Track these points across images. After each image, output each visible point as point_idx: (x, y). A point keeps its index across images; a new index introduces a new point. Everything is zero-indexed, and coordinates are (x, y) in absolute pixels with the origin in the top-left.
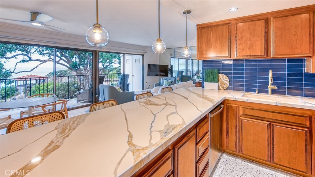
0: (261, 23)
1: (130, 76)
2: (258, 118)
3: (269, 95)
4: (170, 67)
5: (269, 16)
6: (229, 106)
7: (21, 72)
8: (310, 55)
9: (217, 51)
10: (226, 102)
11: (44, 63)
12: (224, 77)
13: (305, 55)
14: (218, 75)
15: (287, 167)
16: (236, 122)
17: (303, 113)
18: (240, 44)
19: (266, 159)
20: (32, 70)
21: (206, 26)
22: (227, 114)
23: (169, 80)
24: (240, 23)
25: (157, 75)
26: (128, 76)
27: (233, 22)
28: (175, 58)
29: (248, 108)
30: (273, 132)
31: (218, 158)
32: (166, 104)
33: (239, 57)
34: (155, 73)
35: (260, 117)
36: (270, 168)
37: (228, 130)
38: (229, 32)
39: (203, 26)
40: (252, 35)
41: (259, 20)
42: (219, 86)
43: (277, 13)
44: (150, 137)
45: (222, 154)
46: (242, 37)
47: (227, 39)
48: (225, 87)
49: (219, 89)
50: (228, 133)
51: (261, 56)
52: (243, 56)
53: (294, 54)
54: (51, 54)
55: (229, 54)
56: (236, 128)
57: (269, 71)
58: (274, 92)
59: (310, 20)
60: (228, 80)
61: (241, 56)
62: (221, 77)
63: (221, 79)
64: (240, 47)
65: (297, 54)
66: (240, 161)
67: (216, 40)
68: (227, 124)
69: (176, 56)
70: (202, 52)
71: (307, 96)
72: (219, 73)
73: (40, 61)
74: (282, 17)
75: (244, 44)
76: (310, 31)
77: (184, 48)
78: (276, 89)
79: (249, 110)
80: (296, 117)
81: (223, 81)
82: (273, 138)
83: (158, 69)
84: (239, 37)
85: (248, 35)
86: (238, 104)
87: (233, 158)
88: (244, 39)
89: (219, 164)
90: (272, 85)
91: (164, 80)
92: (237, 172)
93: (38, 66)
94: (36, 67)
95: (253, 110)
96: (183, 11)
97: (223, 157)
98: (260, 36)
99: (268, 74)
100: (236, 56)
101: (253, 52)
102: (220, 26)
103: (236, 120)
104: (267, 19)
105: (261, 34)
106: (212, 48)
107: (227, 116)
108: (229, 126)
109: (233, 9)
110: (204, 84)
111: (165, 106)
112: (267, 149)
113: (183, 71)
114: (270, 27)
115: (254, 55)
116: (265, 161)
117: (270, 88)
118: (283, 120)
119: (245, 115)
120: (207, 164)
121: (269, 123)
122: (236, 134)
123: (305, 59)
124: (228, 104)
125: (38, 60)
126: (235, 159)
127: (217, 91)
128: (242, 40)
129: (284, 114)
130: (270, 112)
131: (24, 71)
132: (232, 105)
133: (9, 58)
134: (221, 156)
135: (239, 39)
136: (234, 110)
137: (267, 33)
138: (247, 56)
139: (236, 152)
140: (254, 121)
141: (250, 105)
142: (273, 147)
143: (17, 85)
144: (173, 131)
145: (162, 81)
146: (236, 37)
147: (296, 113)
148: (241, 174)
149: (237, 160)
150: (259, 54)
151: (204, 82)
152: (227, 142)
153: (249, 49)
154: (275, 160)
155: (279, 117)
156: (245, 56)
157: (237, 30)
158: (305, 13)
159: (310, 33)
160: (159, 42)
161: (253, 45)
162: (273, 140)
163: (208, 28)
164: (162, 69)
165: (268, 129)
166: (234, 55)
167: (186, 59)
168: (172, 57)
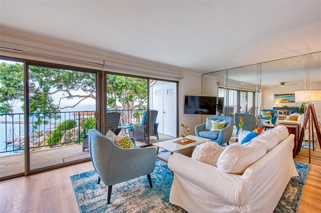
1: (158, 112)
7: (66, 107)
11: (84, 99)
20: (75, 106)
23: (221, 121)
25: (197, 113)
34: (194, 110)
54: (93, 91)
73: (80, 97)
83: (197, 103)
91: (212, 122)
93: (80, 102)
94: (78, 103)
125: (78, 95)
131: (68, 107)
133: (51, 94)
143: (76, 119)
145: (207, 122)
164: (204, 104)
167: (237, 90)
168: (219, 88)
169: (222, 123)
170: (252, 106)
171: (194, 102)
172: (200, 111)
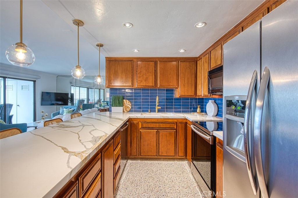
0: (152, 64)
2: (150, 128)
3: (156, 113)
4: (70, 96)
5: (157, 60)
6: (132, 123)
8: (177, 87)
9: (123, 81)
10: (130, 120)
12: (127, 102)
13: (174, 87)
14: (123, 101)
15: (165, 156)
16: (137, 134)
17: (173, 121)
18: (139, 77)
19: (155, 155)
21: (114, 59)
22: (131, 129)
24: (140, 61)
26: (11, 106)
27: (134, 60)
28: (76, 86)
29: (144, 123)
30: (159, 136)
31: (125, 164)
32: (83, 126)
33: (139, 87)
34: (50, 102)
35: (152, 128)
36: (157, 160)
37: (131, 141)
38: (132, 67)
39: (111, 59)
40: (147, 71)
41: (151, 61)
42: (123, 110)
43: (161, 59)
44: (83, 146)
45: (127, 160)
46: (141, 72)
47: (130, 73)
48: (128, 110)
49: (124, 112)
50: (131, 143)
51: (152, 86)
52: (141, 86)
53: (169, 86)
55: (131, 84)
56: (137, 138)
57: (156, 97)
58: (159, 111)
59: (177, 66)
60: (131, 104)
61: (140, 86)
62: (125, 102)
63: (125, 103)
64: (139, 79)
65: (171, 86)
66: (140, 161)
67: (122, 72)
68: (131, 136)
69: (77, 85)
70: (111, 81)
71: (175, 112)
72: (124, 99)
74: (164, 62)
75: (142, 77)
76: (177, 73)
77: (97, 77)
78: (160, 109)
79: (145, 124)
80: (170, 124)
81: (127, 105)
82: (159, 140)
83: (53, 97)
84: (139, 72)
85: (144, 71)
86: (138, 120)
87: (135, 161)
88: (142, 74)
89: (126, 168)
90: (158, 106)
91: (64, 109)
92: (139, 169)
95: (148, 124)
96: (97, 43)
97: (128, 162)
98: (152, 73)
99: (155, 99)
100: (137, 86)
101: (147, 83)
102: (125, 61)
103: (137, 133)
104: (156, 61)
105: (153, 71)
106: (119, 79)
107: (131, 130)
108: (132, 138)
109: (136, 51)
110: (111, 108)
111: (82, 127)
112: (155, 148)
113: (84, 100)
114: (157, 67)
115: (148, 85)
116: (154, 156)
117: (157, 108)
118: (164, 127)
119: (143, 128)
120: (120, 166)
121: (156, 130)
122: (137, 143)
123: (174, 90)
124: (131, 122)
126: (136, 161)
127: (122, 113)
128: (141, 74)
129: (164, 123)
130: (157, 123)
132: (134, 122)
134: (127, 162)
135: (139, 73)
136: (136, 125)
137: (156, 71)
138: (144, 86)
139: (137, 156)
140: (148, 131)
141: (146, 120)
142: (159, 146)
144: (100, 139)
145: (61, 110)
146: (137, 71)
147: (170, 122)
148: (141, 169)
149: (138, 161)
150: (151, 85)
151: (111, 107)
152: (131, 150)
153: (145, 81)
154: (160, 154)
155: (162, 125)
156: (142, 86)
157: (137, 66)
158: (175, 62)
159: (177, 74)
160: (78, 68)
161: (147, 78)
162: (159, 141)
163: (116, 61)
164: (59, 98)
165: (156, 134)
166: (135, 85)
167: (87, 88)
168: (72, 86)
169: (71, 109)
170: (98, 99)
171: (49, 96)
172: (56, 103)
